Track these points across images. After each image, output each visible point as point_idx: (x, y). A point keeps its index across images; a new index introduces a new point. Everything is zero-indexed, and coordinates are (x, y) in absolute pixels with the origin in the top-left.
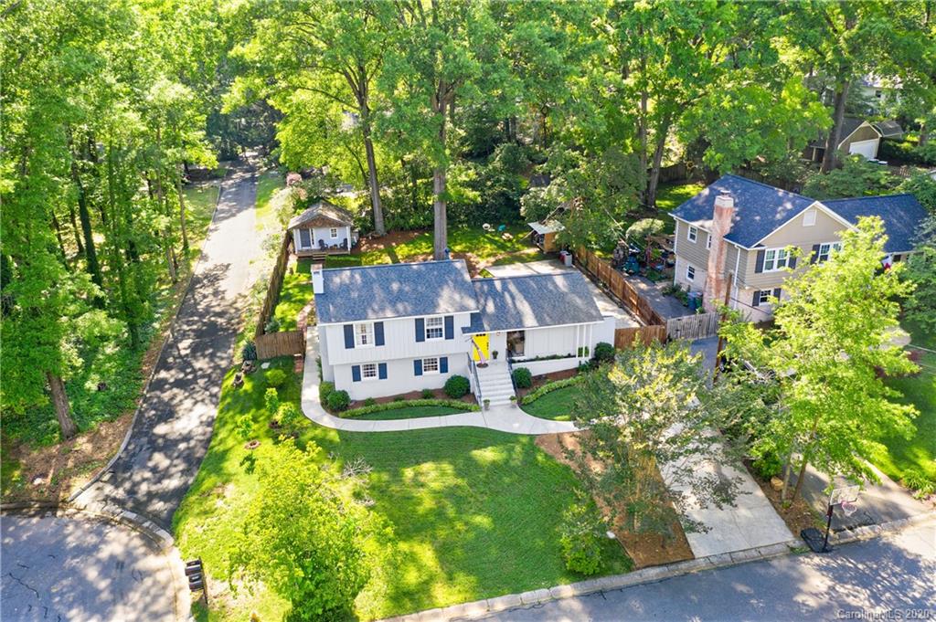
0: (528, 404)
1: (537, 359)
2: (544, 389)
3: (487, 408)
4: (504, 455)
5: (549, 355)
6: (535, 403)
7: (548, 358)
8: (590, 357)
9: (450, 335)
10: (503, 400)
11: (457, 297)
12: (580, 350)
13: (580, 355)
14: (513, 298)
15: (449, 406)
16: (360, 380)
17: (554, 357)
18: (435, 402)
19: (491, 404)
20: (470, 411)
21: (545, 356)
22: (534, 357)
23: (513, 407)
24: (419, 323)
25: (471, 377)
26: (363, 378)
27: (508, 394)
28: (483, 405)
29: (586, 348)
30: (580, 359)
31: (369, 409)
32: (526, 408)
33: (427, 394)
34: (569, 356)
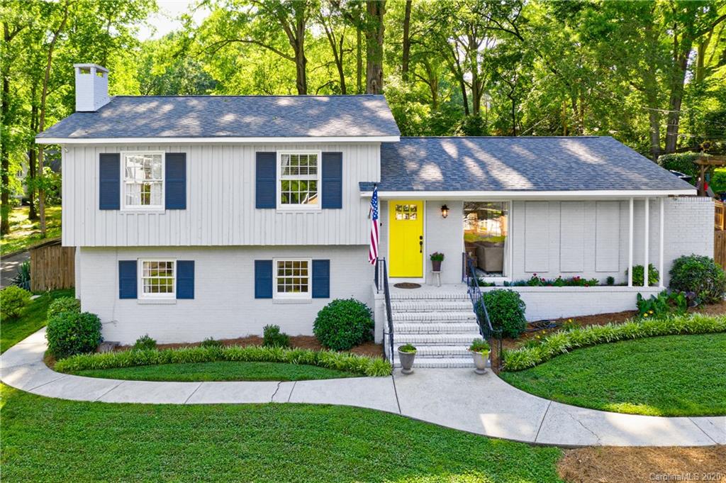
0: (521, 369)
2: (560, 339)
3: (407, 368)
6: (537, 368)
7: (559, 283)
8: (662, 286)
9: (333, 200)
10: (453, 356)
12: (638, 271)
13: (638, 282)
15: (315, 363)
16: (134, 296)
20: (363, 373)
21: (553, 277)
24: (265, 162)
25: (377, 305)
26: (143, 295)
27: (465, 344)
28: (397, 361)
29: (650, 267)
30: (638, 289)
32: (515, 377)
33: (273, 337)
34: (610, 282)
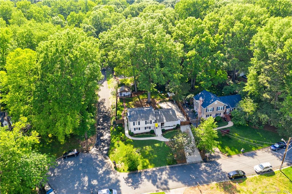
1: (166, 127)
2: (167, 133)
3: (157, 136)
4: (160, 145)
8: (176, 127)
9: (151, 123)
11: (152, 117)
14: (162, 116)
15: (151, 135)
18: (148, 135)
20: (154, 137)
23: (162, 136)
24: (146, 122)
31: (137, 135)
34: (172, 126)
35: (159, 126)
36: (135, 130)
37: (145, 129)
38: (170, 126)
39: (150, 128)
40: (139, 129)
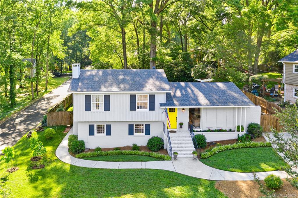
0: (205, 158)
1: (209, 130)
2: (216, 149)
3: (175, 158)
5: (217, 129)
6: (210, 158)
7: (216, 131)
8: (245, 132)
9: (152, 108)
10: (187, 154)
11: (158, 83)
12: (238, 127)
13: (238, 131)
15: (149, 156)
16: (94, 135)
17: (220, 130)
18: (140, 152)
19: (178, 156)
20: (164, 160)
21: (214, 129)
22: (207, 129)
23: (194, 159)
24: (133, 98)
25: (165, 138)
26: (96, 134)
27: (190, 151)
28: (173, 156)
29: (242, 126)
30: (238, 133)
31: (95, 153)
32: (204, 161)
33: (135, 147)
34: (230, 130)
35: (181, 125)
36: (92, 133)
37: (131, 133)
38: (224, 129)
39: (148, 132)
40: (109, 133)
